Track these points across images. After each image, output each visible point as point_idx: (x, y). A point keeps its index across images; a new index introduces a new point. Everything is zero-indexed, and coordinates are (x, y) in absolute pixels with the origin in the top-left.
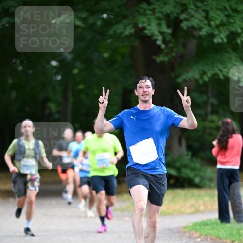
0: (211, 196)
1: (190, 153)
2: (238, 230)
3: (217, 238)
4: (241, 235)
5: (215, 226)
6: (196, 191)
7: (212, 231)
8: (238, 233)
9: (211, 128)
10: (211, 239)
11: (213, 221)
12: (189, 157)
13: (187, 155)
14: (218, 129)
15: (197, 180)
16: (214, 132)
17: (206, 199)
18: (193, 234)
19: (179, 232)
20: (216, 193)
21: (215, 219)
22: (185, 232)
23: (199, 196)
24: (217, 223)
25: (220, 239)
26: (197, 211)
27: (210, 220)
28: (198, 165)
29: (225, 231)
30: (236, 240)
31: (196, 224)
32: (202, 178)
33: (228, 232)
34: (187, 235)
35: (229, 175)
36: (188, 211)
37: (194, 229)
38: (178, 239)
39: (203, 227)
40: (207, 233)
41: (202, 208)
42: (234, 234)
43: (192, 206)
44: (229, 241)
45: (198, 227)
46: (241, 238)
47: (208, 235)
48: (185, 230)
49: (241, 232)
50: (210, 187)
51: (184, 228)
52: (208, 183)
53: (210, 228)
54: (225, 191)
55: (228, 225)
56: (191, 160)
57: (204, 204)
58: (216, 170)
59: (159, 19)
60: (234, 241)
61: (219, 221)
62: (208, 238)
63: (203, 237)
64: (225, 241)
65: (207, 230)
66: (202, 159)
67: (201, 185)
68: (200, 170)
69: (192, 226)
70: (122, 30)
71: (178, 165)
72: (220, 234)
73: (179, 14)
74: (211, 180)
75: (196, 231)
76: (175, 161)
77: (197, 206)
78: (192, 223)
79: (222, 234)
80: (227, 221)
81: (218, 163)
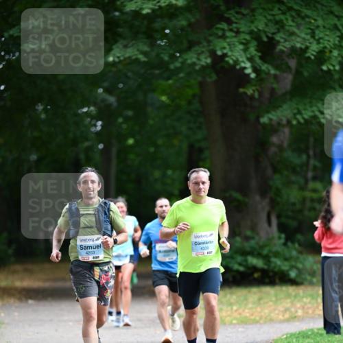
0: (312, 296)
1: (283, 236)
5: (318, 339)
6: (291, 290)
9: (312, 200)
11: (316, 331)
12: (282, 241)
13: (280, 238)
15: (293, 274)
16: (317, 206)
17: (305, 300)
21: (319, 329)
23: (295, 296)
24: (321, 335)
26: (293, 318)
27: (312, 330)
28: (294, 253)
31: (292, 335)
32: (300, 271)
36: (281, 317)
37: (289, 342)
39: (301, 340)
41: (300, 313)
43: (286, 310)
45: (294, 341)
52: (308, 277)
55: (337, 336)
56: (285, 244)
57: (303, 308)
58: (321, 259)
59: (246, 44)
66: (300, 245)
67: (298, 280)
68: (297, 259)
69: (286, 338)
70: (194, 60)
71: (265, 252)
73: (274, 34)
74: (313, 274)
76: (262, 247)
77: (293, 310)
78: (287, 335)
80: (336, 332)
81: (323, 250)
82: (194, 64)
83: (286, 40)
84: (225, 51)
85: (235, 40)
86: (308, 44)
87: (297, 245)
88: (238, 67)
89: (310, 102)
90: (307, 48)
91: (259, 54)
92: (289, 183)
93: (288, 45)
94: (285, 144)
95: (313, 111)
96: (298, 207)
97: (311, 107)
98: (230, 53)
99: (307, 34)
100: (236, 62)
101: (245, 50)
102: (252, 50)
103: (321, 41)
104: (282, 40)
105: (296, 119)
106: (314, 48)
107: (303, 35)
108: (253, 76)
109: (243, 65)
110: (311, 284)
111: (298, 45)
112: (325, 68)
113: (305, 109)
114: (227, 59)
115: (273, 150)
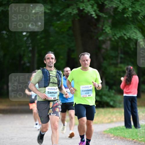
0: (120, 113)
1: (108, 87)
2: (136, 133)
3: (124, 137)
4: (138, 136)
5: (122, 130)
6: (111, 110)
7: (121, 133)
8: (136, 134)
9: (120, 72)
10: (120, 138)
11: (121, 127)
12: (107, 89)
13: (106, 88)
14: (124, 72)
15: (111, 103)
16: (122, 74)
17: (117, 114)
18: (109, 135)
19: (101, 134)
20: (123, 110)
21: (123, 126)
22: (105, 134)
23: (113, 112)
24: (124, 129)
25: (126, 138)
26: (112, 122)
27: (120, 127)
28: (112, 94)
29: (129, 133)
30: (135, 139)
31: (111, 129)
33: (131, 134)
34: (106, 136)
35: (131, 100)
36: (107, 121)
37: (110, 132)
38: (100, 138)
39: (115, 131)
40: (118, 135)
41: (115, 119)
42: (134, 135)
43: (109, 118)
44: (131, 140)
45: (112, 131)
46: (138, 138)
47: (118, 136)
48: (105, 133)
49: (138, 134)
51: (104, 131)
52: (118, 104)
53: (120, 131)
54: (129, 109)
55: (130, 130)
56: (109, 91)
57: (116, 117)
60: (134, 140)
61: (125, 128)
62: (118, 137)
63: (115, 137)
64: (129, 139)
65: (118, 133)
66: (115, 90)
67: (114, 106)
68: (113, 97)
69: (109, 130)
71: (100, 94)
72: (126, 135)
73: (104, 1)
74: (120, 103)
75: (112, 133)
76: (99, 92)
77: (112, 118)
78: (109, 128)
79: (127, 135)
80: (130, 127)
81: (124, 93)
82: (71, 13)
83: (109, 4)
84: (84, 8)
85: (88, 3)
86: (118, 5)
87: (113, 91)
88: (89, 14)
89: (120, 30)
90: (118, 7)
91: (98, 9)
92: (110, 65)
93: (110, 6)
94: (109, 48)
95: (121, 34)
96: (114, 74)
97: (120, 32)
98: (86, 9)
99: (118, 1)
100: (89, 12)
101: (92, 7)
102: (95, 8)
103: (124, 4)
104: (108, 4)
105: (114, 38)
106: (121, 7)
107: (116, 2)
108: (96, 17)
109: (91, 13)
110: (120, 107)
111: (114, 6)
112: (125, 16)
113: (118, 33)
114: (85, 11)
115: (103, 51)
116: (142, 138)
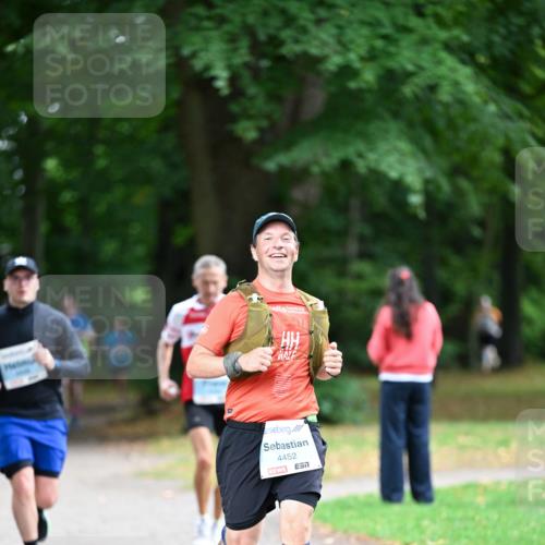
2: (419, 519)
3: (371, 536)
4: (425, 530)
7: (360, 522)
10: (358, 539)
11: (362, 498)
25: (377, 539)
29: (389, 522)
33: (396, 525)
37: (319, 517)
39: (338, 513)
40: (350, 526)
41: (336, 469)
42: (409, 528)
46: (423, 537)
47: (351, 531)
49: (426, 523)
50: (355, 423)
53: (355, 514)
57: (341, 461)
59: (232, 39)
62: (350, 536)
63: (338, 535)
65: (348, 520)
67: (336, 417)
72: (378, 527)
74: (357, 407)
75: (325, 521)
79: (381, 528)
97: (344, 145)
104: (289, 40)
105: (316, 162)
116: (440, 537)
